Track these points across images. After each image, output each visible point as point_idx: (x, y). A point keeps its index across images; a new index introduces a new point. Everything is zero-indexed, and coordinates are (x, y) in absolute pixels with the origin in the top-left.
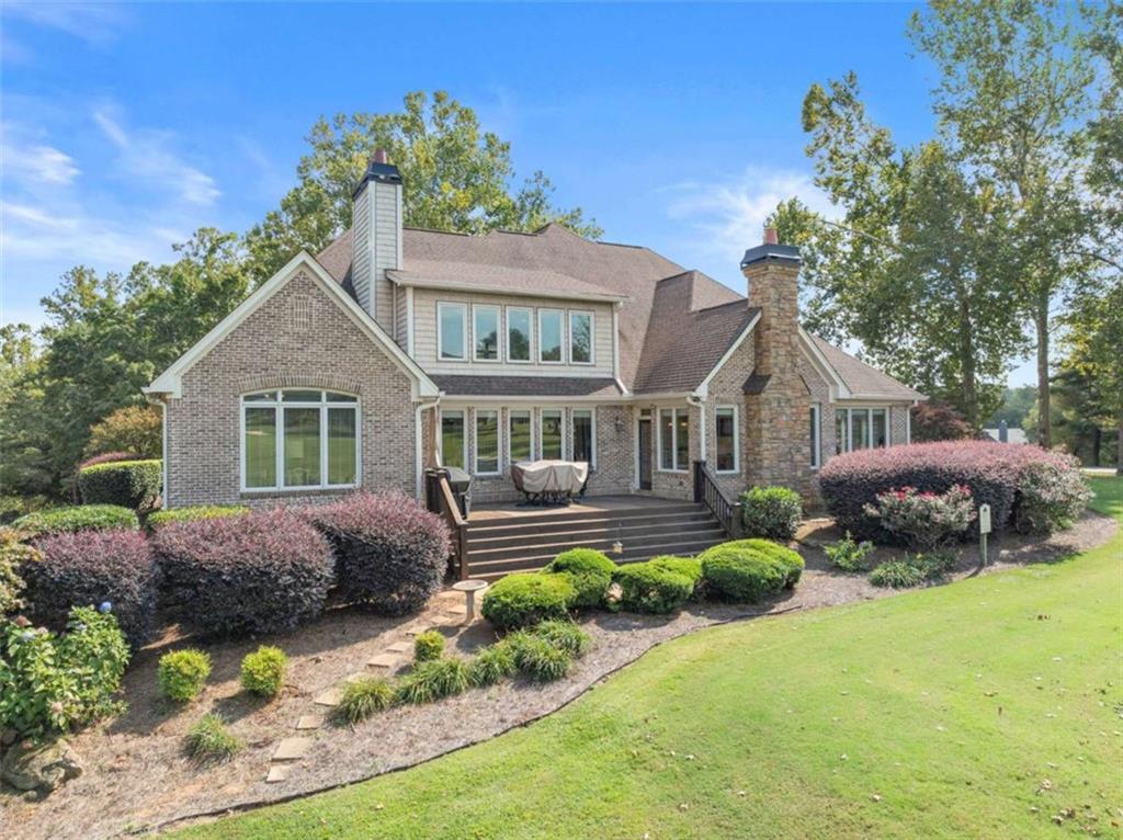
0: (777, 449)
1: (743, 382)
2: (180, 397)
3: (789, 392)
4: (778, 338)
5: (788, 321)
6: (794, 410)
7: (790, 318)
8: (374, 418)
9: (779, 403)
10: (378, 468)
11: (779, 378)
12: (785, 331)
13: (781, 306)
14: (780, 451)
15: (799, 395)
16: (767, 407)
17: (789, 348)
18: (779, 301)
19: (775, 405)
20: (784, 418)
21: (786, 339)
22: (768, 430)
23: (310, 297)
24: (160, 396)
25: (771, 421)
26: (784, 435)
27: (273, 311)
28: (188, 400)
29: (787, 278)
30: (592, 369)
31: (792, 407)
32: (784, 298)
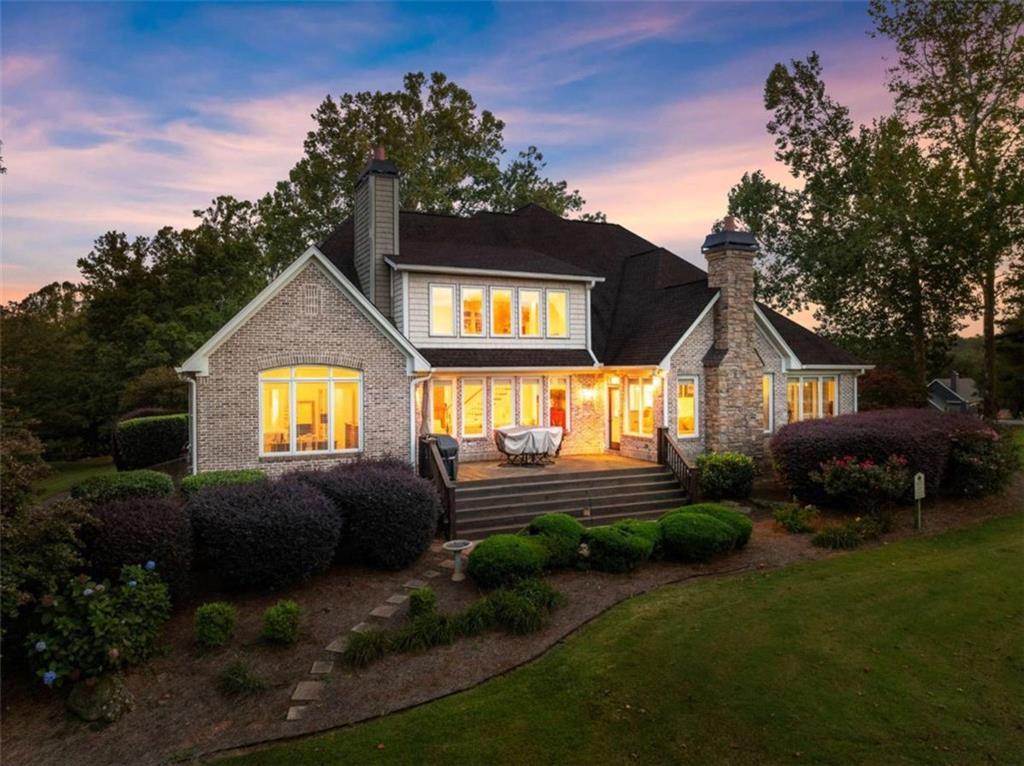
0: (733, 416)
1: (703, 356)
2: (207, 374)
3: (744, 365)
4: (735, 316)
5: (743, 300)
6: (749, 381)
7: (746, 297)
8: (374, 391)
9: (735, 374)
10: (378, 435)
11: (736, 352)
12: (740, 309)
13: (738, 287)
14: (736, 417)
15: (754, 366)
16: (724, 378)
17: (745, 325)
18: (736, 282)
19: (731, 376)
20: (740, 388)
21: (743, 317)
22: (724, 398)
23: (319, 286)
24: (192, 374)
25: (728, 391)
26: (739, 403)
27: (287, 299)
28: (214, 377)
29: (744, 261)
30: (567, 341)
31: (747, 378)
32: (741, 280)
